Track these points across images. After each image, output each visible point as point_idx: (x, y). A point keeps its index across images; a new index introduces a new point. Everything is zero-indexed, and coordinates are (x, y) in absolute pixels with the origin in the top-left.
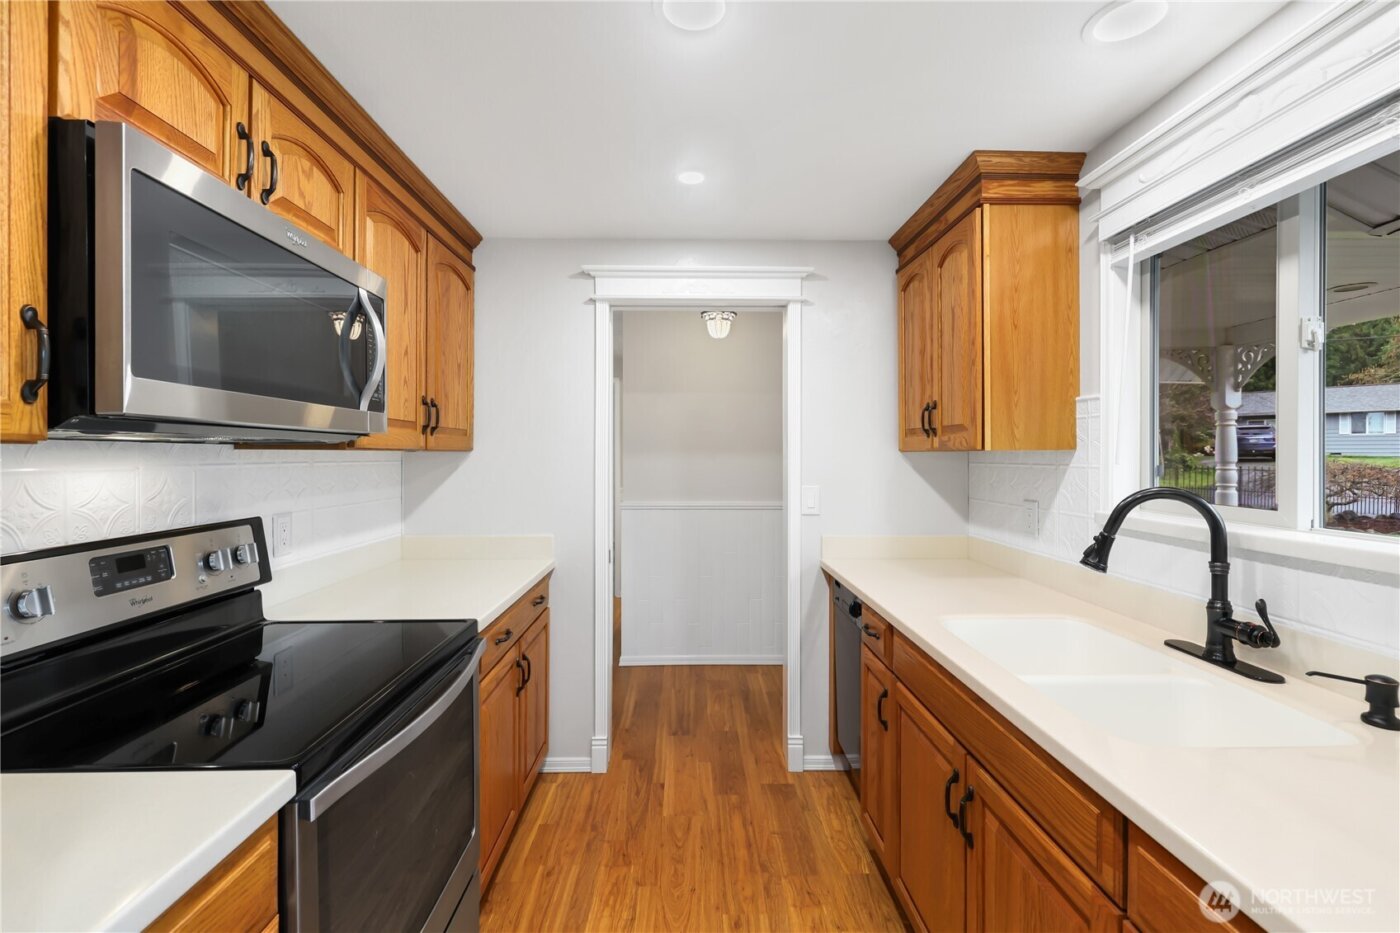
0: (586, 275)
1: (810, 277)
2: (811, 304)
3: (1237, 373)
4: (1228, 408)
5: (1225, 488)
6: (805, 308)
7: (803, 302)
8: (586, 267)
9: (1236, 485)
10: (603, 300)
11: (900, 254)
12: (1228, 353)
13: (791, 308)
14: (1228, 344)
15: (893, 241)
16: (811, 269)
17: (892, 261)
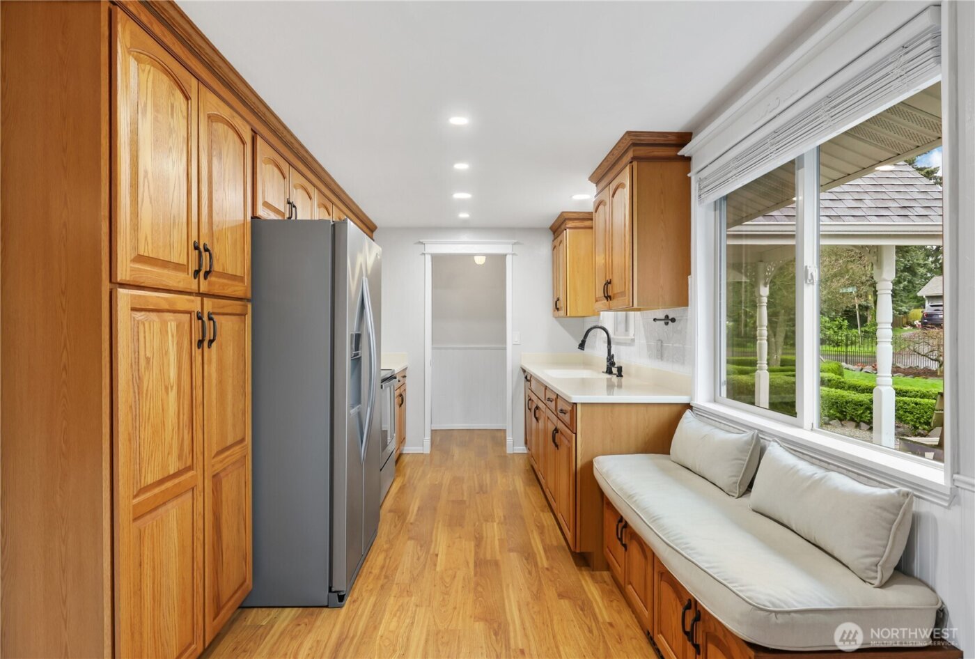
0: (422, 243)
1: (515, 244)
2: (516, 255)
3: (766, 277)
4: (761, 296)
5: (761, 340)
6: (514, 257)
7: (513, 254)
8: (421, 241)
9: (766, 338)
10: (429, 254)
11: (554, 234)
12: (761, 265)
13: (508, 257)
14: (761, 261)
15: (551, 228)
16: (516, 241)
17: (551, 237)
